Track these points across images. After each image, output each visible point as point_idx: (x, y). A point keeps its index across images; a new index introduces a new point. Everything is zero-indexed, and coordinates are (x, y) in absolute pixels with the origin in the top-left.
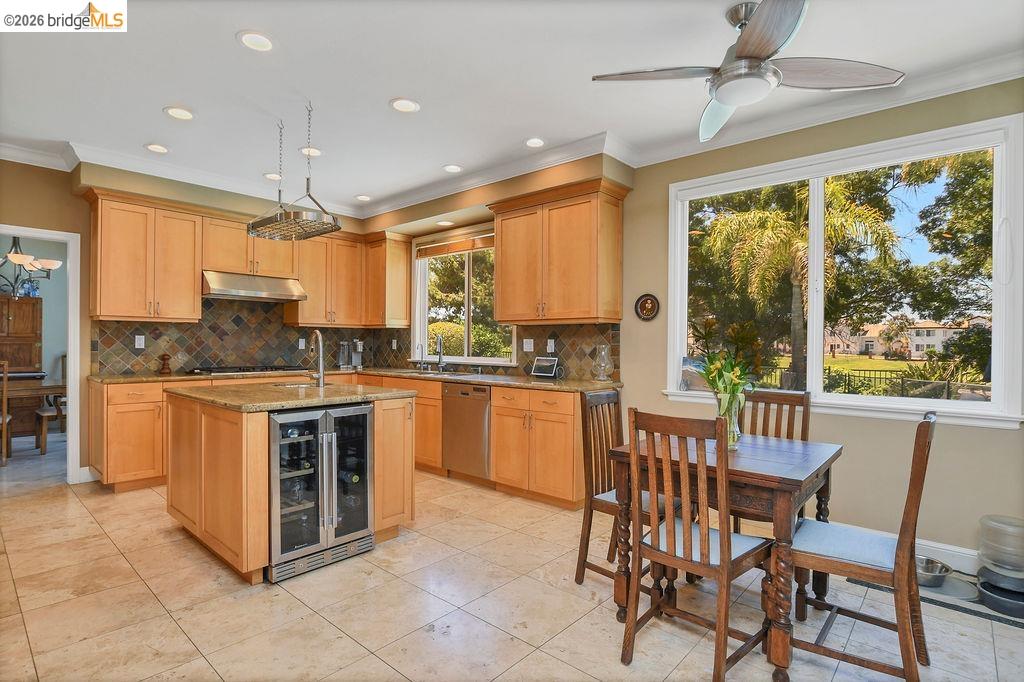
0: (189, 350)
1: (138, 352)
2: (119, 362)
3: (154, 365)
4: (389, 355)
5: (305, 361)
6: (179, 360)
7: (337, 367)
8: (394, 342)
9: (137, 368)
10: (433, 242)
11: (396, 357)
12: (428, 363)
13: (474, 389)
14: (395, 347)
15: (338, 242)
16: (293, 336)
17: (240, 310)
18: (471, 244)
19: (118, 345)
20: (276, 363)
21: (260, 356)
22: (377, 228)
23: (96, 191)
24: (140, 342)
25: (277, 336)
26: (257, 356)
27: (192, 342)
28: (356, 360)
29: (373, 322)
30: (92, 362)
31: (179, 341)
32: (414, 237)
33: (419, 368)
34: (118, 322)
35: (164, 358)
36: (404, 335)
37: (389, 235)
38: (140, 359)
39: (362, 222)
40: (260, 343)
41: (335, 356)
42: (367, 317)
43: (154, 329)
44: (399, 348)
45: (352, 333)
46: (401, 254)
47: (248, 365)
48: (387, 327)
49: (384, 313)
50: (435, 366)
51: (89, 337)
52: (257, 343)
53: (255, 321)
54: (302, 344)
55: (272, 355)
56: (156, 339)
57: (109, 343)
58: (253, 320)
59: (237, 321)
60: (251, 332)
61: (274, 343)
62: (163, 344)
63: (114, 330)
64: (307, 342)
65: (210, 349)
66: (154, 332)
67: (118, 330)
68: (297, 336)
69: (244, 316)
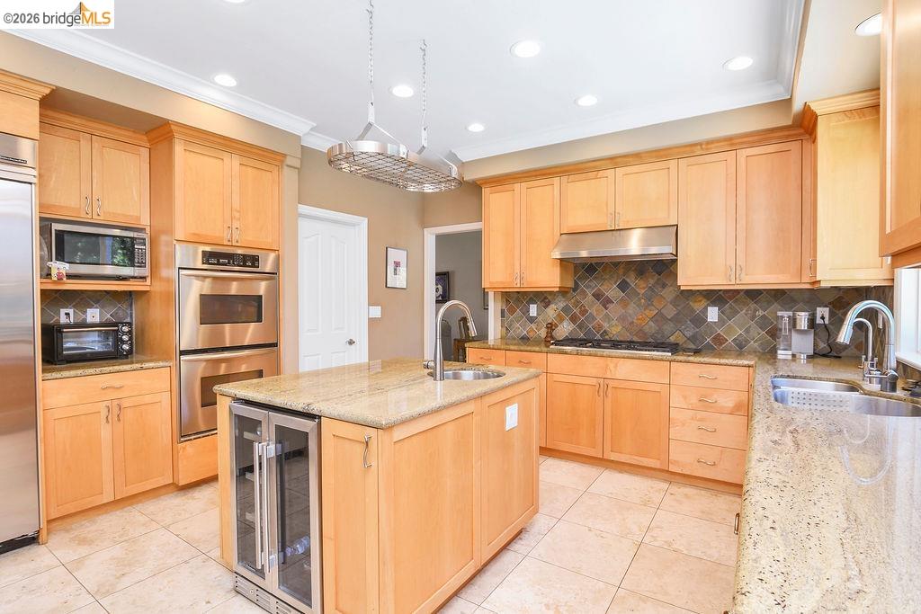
0: (573, 319)
1: (532, 320)
2: (518, 328)
3: (543, 333)
5: (719, 340)
6: (565, 329)
9: (531, 334)
15: (749, 152)
16: (697, 306)
17: (625, 273)
19: (518, 313)
20: (673, 339)
21: (651, 328)
24: (533, 310)
25: (675, 303)
26: (646, 329)
27: (576, 311)
30: (502, 327)
31: (566, 309)
34: (518, 292)
35: (551, 327)
38: (533, 326)
40: (651, 313)
41: (773, 333)
43: (543, 298)
47: (635, 339)
49: (816, 260)
51: (499, 306)
52: (647, 312)
53: (645, 286)
54: (713, 314)
55: (668, 328)
56: (546, 307)
57: (512, 311)
58: (642, 284)
59: (623, 286)
60: (640, 299)
61: (670, 312)
62: (551, 312)
63: (516, 300)
64: (722, 312)
65: (594, 319)
66: (543, 301)
67: (518, 300)
68: (704, 302)
69: (632, 280)
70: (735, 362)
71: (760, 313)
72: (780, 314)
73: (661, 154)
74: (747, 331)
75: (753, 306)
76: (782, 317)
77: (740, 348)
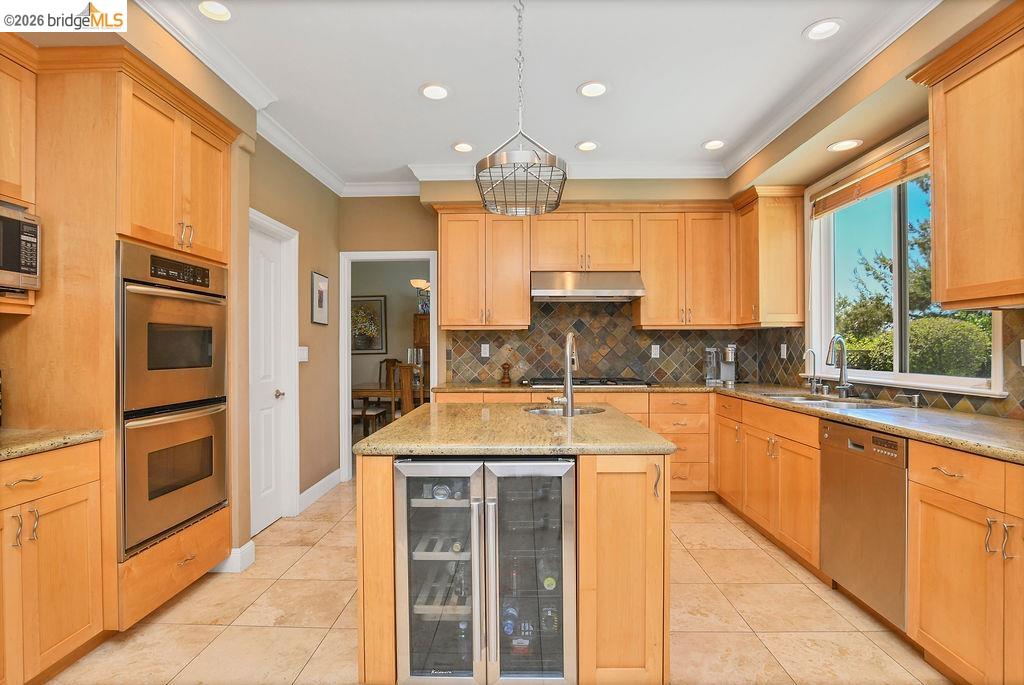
0: (530, 360)
1: (484, 361)
2: (469, 371)
3: (497, 374)
4: (777, 366)
5: (660, 373)
6: (520, 369)
7: (702, 382)
8: (784, 347)
9: (483, 376)
10: (836, 185)
11: (786, 369)
12: (824, 382)
13: (876, 441)
14: (784, 355)
15: (694, 215)
16: (643, 343)
17: (580, 314)
18: (899, 170)
19: (467, 354)
20: (623, 375)
21: (603, 366)
22: (743, 185)
23: (435, 207)
24: (485, 351)
25: (625, 342)
26: (600, 366)
27: (532, 350)
28: (728, 373)
29: (748, 322)
30: (447, 369)
31: (520, 349)
32: (807, 186)
33: (810, 389)
34: (467, 331)
35: (506, 367)
36: (793, 336)
37: (761, 191)
38: (485, 367)
39: (726, 182)
40: (605, 351)
41: (700, 366)
42: (738, 313)
43: (496, 337)
44: (790, 356)
45: (724, 336)
46: (786, 215)
47: (590, 376)
48: (763, 325)
49: (757, 307)
50: (833, 385)
51: (444, 346)
52: (600, 350)
53: (599, 325)
54: (656, 351)
55: (619, 365)
56: (499, 347)
57: (460, 352)
58: (596, 324)
59: (579, 326)
60: (594, 339)
61: (621, 350)
62: (506, 352)
63: (464, 339)
64: (662, 349)
65: (551, 357)
66: (497, 340)
67: (467, 339)
68: (649, 342)
69: (587, 320)
70: (699, 390)
71: (690, 349)
72: (708, 350)
73: (626, 206)
74: (681, 365)
75: (685, 343)
76: (710, 353)
77: (676, 381)
